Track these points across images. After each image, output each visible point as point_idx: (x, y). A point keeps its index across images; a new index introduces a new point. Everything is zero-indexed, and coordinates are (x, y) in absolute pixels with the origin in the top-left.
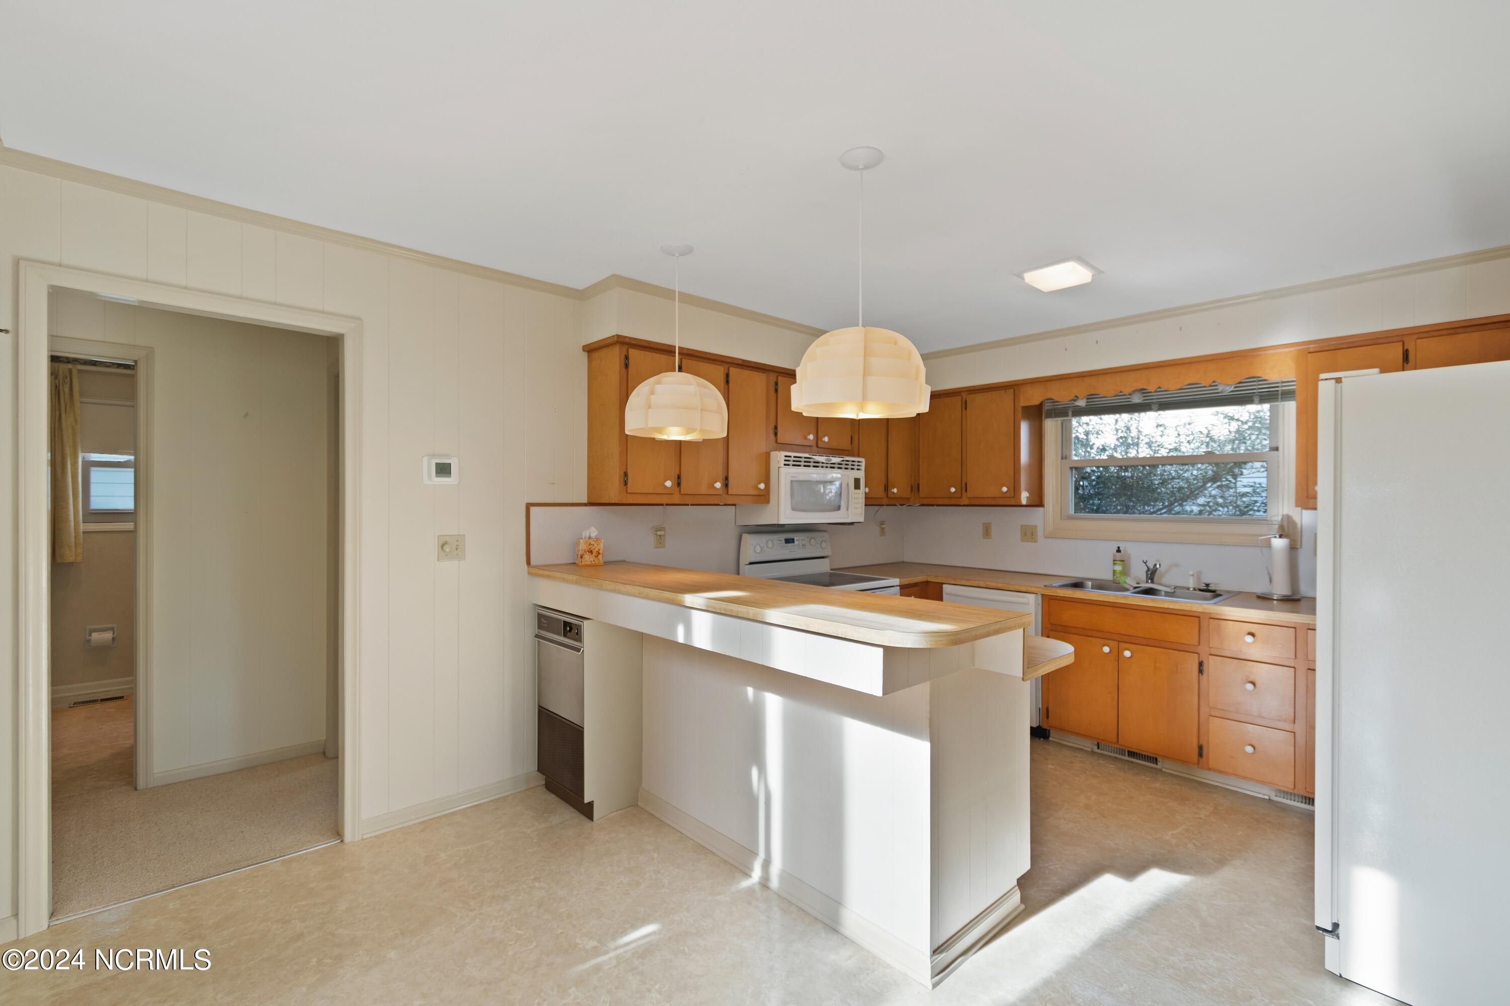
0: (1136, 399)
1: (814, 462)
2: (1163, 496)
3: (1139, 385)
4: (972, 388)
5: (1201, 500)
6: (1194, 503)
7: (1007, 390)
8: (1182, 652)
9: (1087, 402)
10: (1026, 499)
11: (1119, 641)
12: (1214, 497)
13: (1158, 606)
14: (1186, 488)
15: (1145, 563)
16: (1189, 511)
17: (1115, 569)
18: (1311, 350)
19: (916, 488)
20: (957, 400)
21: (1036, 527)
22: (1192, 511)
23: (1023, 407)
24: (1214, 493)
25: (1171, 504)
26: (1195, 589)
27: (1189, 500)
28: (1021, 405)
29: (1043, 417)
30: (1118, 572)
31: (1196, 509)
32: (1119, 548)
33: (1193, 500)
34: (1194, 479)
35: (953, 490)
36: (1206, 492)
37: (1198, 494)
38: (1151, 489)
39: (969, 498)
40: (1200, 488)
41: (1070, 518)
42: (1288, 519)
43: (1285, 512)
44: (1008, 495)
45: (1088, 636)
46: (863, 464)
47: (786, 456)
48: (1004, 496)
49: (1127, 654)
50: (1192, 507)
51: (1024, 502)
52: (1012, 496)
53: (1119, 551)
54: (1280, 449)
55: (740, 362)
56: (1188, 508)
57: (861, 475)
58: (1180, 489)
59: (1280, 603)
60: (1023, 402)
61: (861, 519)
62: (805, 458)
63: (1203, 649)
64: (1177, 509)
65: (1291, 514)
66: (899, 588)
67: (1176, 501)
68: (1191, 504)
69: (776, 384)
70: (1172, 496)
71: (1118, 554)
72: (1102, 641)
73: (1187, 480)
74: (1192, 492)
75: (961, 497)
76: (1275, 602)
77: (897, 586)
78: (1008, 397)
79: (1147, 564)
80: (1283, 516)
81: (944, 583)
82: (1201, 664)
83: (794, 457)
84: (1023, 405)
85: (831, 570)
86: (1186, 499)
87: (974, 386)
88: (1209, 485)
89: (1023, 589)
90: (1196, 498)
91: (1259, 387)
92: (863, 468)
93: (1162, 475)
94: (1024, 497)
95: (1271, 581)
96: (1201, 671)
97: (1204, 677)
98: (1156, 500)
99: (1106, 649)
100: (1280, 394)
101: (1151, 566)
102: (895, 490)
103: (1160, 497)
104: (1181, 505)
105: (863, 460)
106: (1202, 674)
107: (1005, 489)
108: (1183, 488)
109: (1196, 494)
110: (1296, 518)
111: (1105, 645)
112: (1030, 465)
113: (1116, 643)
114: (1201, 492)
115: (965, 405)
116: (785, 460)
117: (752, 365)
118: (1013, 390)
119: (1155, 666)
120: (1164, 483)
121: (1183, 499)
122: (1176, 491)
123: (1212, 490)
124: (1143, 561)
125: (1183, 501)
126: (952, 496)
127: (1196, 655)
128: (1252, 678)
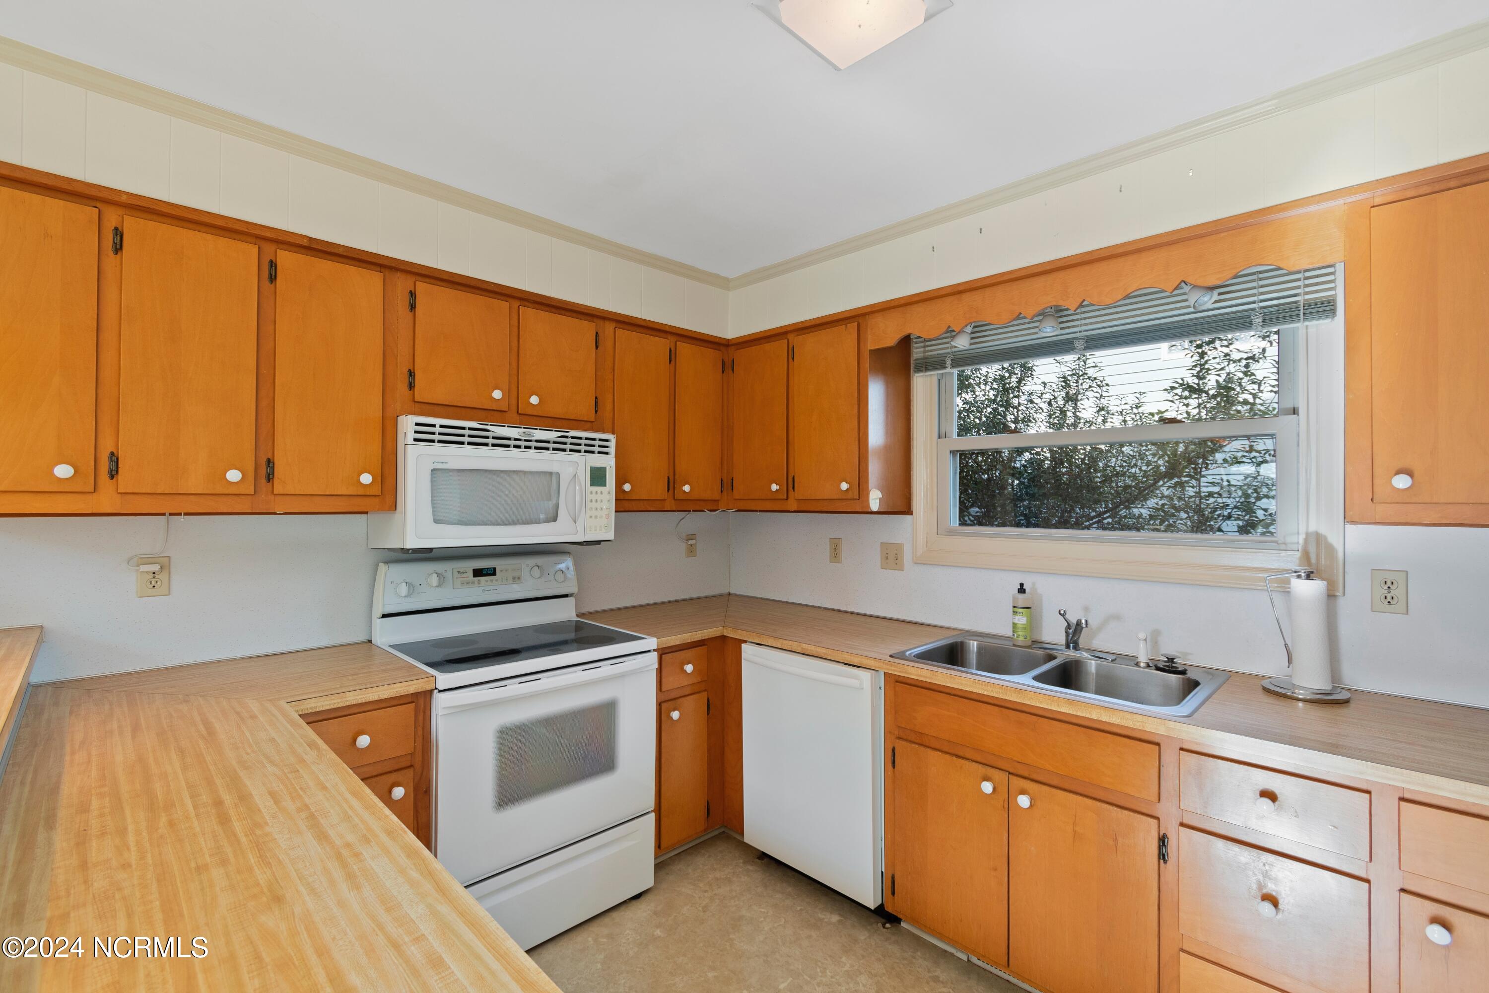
0: (1048, 330)
1: (494, 438)
2: (1106, 497)
3: (1050, 300)
4: (800, 326)
5: (1152, 502)
6: (1143, 505)
7: (848, 325)
8: (1126, 812)
9: (972, 338)
10: (878, 501)
11: (1010, 773)
12: (1170, 498)
13: (1079, 714)
14: (1134, 487)
15: (1063, 615)
16: (1137, 515)
17: (1016, 621)
18: (1377, 201)
19: (727, 485)
20: (780, 347)
21: (900, 546)
22: (1140, 516)
23: (872, 352)
24: (1166, 493)
25: (1116, 506)
26: (1148, 666)
27: (1137, 502)
28: (869, 348)
29: (912, 371)
30: (1019, 626)
31: (1145, 512)
32: (1022, 585)
33: (1142, 501)
34: (1143, 477)
35: (774, 487)
36: (1158, 492)
37: (1148, 494)
38: (1093, 488)
39: (799, 500)
40: (1150, 487)
41: (951, 533)
42: (1318, 539)
43: (1313, 528)
44: (850, 496)
45: (958, 756)
46: (613, 444)
47: (417, 424)
48: (844, 497)
49: (1024, 801)
50: (1142, 511)
51: (874, 506)
52: (857, 497)
53: (1022, 590)
54: (1302, 411)
55: (305, 242)
56: (1136, 511)
57: (609, 462)
58: (1126, 487)
59: (1308, 706)
60: (872, 344)
61: (610, 536)
62: (470, 429)
63: (1168, 811)
64: (1123, 512)
65: (1323, 531)
66: (656, 653)
67: (1121, 503)
68: (1140, 506)
69: (412, 294)
70: (1116, 497)
71: (1021, 596)
72: (982, 770)
73: (1134, 477)
74: (1140, 492)
75: (787, 499)
76: (1300, 704)
77: (654, 650)
78: (849, 334)
79: (1067, 616)
80: (1307, 534)
81: (745, 642)
82: (1163, 841)
83: (441, 426)
84: (872, 348)
85: (578, 615)
86: (1133, 501)
87: (802, 322)
88: (1161, 483)
89: (855, 661)
90: (1146, 500)
91: (1262, 297)
92: (612, 450)
93: (1104, 470)
94: (875, 499)
95: (1290, 661)
96: (1162, 856)
97: (1169, 868)
98: (1097, 502)
99: (987, 787)
100: (1302, 308)
101: (1074, 621)
102: (687, 488)
103: (1101, 498)
104: (1128, 508)
105: (612, 437)
106: (1165, 862)
107: (844, 486)
108: (1130, 487)
109: (1145, 495)
110: (1335, 540)
111: (986, 779)
112: (887, 449)
113: (1005, 776)
114: (1152, 491)
115: (791, 353)
116: (416, 432)
117: (340, 251)
118: (856, 324)
119: (1074, 831)
120: (1107, 479)
121: (1129, 502)
122: (1121, 490)
123: (1165, 489)
124: (1060, 611)
125: (1130, 504)
126: (773, 497)
127: (1154, 822)
128: (1271, 888)
